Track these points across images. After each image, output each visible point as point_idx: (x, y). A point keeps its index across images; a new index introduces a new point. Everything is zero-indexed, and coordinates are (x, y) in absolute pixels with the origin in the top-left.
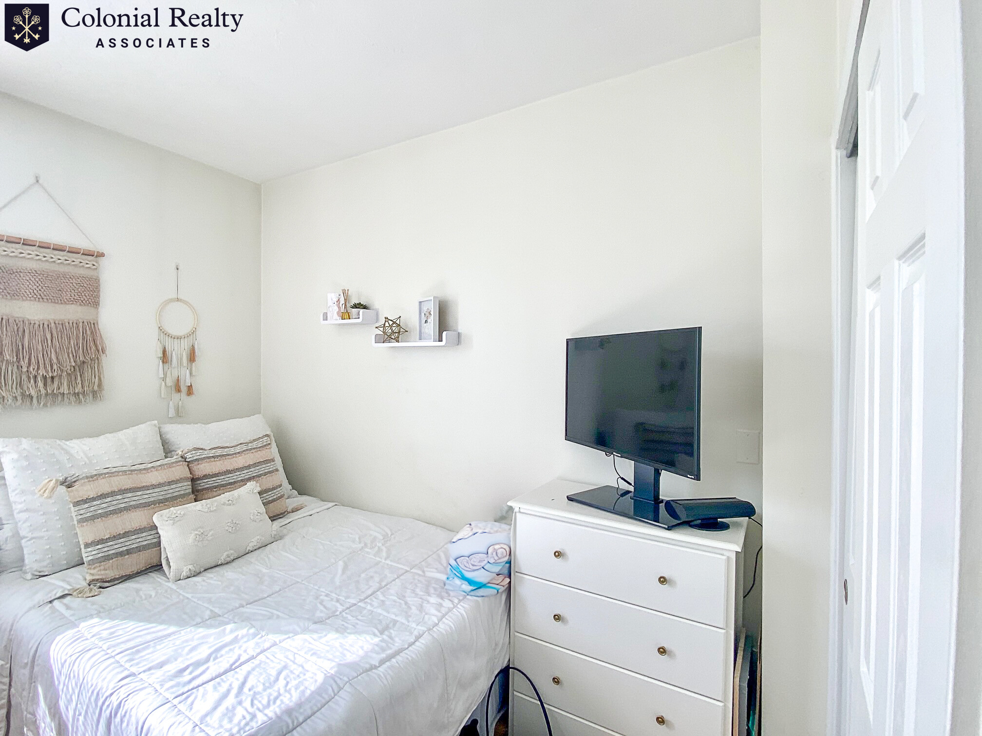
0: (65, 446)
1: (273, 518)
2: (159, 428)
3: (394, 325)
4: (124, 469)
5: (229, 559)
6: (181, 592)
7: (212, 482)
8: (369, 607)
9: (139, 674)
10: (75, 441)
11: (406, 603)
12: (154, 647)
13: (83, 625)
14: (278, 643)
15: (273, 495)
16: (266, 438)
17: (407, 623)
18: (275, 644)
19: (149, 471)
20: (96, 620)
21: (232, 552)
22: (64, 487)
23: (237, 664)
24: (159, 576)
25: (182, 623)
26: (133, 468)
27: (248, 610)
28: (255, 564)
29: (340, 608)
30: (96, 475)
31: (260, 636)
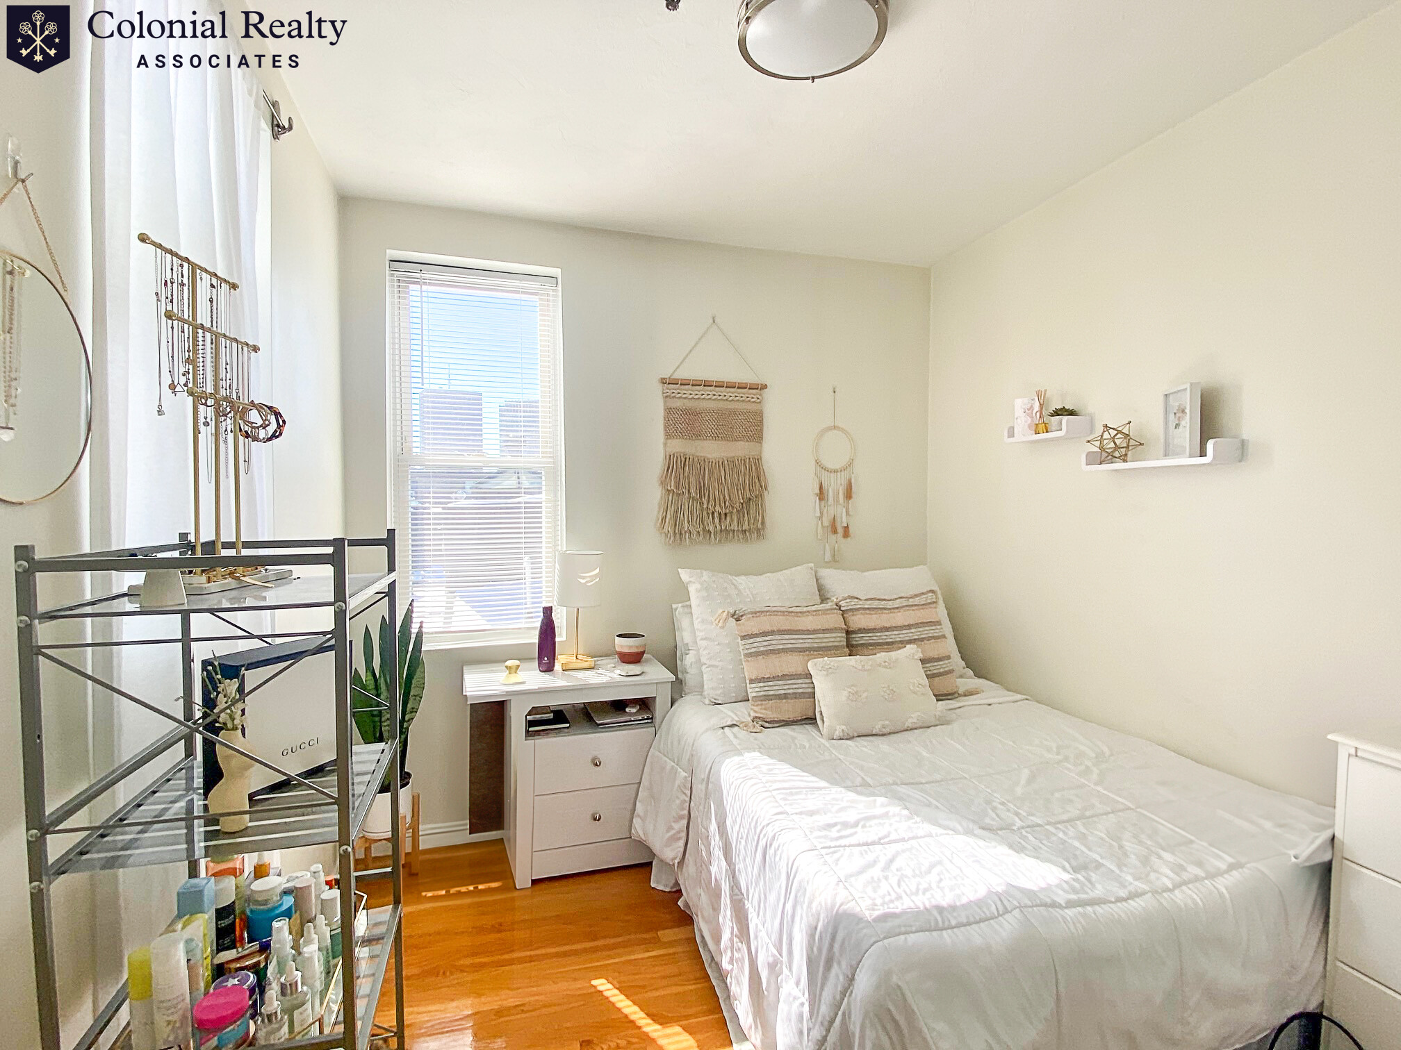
0: (734, 582)
1: (940, 697)
2: (816, 572)
3: (1119, 436)
4: (782, 609)
5: (885, 731)
6: (834, 751)
7: (867, 638)
8: (1061, 835)
9: (792, 814)
10: (743, 577)
11: (1121, 847)
12: (806, 794)
13: (747, 755)
14: (934, 835)
15: (939, 667)
16: (931, 594)
17: (1118, 872)
18: (930, 835)
19: (805, 615)
20: (757, 754)
21: (887, 722)
22: (734, 620)
23: (886, 840)
24: (814, 730)
25: (834, 782)
26: (791, 610)
27: (902, 790)
28: (915, 743)
29: (1019, 823)
30: (759, 612)
31: (914, 821)
